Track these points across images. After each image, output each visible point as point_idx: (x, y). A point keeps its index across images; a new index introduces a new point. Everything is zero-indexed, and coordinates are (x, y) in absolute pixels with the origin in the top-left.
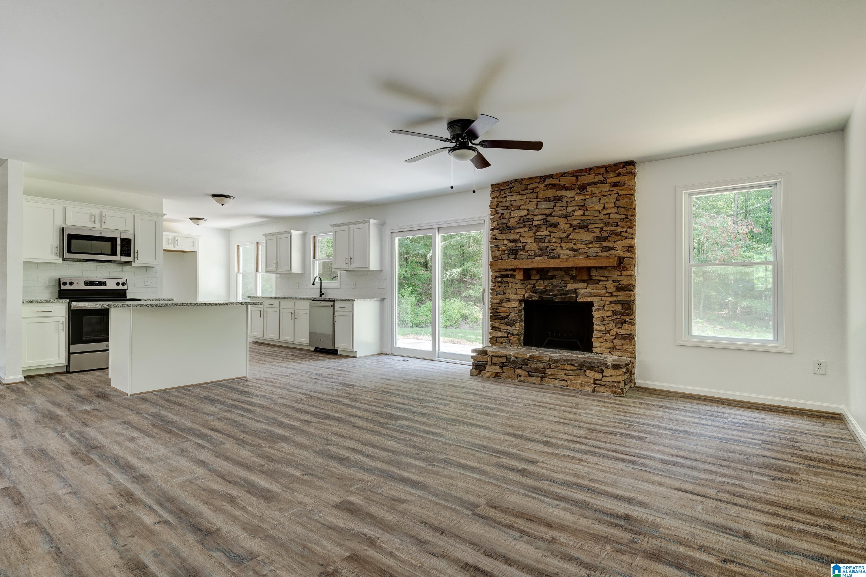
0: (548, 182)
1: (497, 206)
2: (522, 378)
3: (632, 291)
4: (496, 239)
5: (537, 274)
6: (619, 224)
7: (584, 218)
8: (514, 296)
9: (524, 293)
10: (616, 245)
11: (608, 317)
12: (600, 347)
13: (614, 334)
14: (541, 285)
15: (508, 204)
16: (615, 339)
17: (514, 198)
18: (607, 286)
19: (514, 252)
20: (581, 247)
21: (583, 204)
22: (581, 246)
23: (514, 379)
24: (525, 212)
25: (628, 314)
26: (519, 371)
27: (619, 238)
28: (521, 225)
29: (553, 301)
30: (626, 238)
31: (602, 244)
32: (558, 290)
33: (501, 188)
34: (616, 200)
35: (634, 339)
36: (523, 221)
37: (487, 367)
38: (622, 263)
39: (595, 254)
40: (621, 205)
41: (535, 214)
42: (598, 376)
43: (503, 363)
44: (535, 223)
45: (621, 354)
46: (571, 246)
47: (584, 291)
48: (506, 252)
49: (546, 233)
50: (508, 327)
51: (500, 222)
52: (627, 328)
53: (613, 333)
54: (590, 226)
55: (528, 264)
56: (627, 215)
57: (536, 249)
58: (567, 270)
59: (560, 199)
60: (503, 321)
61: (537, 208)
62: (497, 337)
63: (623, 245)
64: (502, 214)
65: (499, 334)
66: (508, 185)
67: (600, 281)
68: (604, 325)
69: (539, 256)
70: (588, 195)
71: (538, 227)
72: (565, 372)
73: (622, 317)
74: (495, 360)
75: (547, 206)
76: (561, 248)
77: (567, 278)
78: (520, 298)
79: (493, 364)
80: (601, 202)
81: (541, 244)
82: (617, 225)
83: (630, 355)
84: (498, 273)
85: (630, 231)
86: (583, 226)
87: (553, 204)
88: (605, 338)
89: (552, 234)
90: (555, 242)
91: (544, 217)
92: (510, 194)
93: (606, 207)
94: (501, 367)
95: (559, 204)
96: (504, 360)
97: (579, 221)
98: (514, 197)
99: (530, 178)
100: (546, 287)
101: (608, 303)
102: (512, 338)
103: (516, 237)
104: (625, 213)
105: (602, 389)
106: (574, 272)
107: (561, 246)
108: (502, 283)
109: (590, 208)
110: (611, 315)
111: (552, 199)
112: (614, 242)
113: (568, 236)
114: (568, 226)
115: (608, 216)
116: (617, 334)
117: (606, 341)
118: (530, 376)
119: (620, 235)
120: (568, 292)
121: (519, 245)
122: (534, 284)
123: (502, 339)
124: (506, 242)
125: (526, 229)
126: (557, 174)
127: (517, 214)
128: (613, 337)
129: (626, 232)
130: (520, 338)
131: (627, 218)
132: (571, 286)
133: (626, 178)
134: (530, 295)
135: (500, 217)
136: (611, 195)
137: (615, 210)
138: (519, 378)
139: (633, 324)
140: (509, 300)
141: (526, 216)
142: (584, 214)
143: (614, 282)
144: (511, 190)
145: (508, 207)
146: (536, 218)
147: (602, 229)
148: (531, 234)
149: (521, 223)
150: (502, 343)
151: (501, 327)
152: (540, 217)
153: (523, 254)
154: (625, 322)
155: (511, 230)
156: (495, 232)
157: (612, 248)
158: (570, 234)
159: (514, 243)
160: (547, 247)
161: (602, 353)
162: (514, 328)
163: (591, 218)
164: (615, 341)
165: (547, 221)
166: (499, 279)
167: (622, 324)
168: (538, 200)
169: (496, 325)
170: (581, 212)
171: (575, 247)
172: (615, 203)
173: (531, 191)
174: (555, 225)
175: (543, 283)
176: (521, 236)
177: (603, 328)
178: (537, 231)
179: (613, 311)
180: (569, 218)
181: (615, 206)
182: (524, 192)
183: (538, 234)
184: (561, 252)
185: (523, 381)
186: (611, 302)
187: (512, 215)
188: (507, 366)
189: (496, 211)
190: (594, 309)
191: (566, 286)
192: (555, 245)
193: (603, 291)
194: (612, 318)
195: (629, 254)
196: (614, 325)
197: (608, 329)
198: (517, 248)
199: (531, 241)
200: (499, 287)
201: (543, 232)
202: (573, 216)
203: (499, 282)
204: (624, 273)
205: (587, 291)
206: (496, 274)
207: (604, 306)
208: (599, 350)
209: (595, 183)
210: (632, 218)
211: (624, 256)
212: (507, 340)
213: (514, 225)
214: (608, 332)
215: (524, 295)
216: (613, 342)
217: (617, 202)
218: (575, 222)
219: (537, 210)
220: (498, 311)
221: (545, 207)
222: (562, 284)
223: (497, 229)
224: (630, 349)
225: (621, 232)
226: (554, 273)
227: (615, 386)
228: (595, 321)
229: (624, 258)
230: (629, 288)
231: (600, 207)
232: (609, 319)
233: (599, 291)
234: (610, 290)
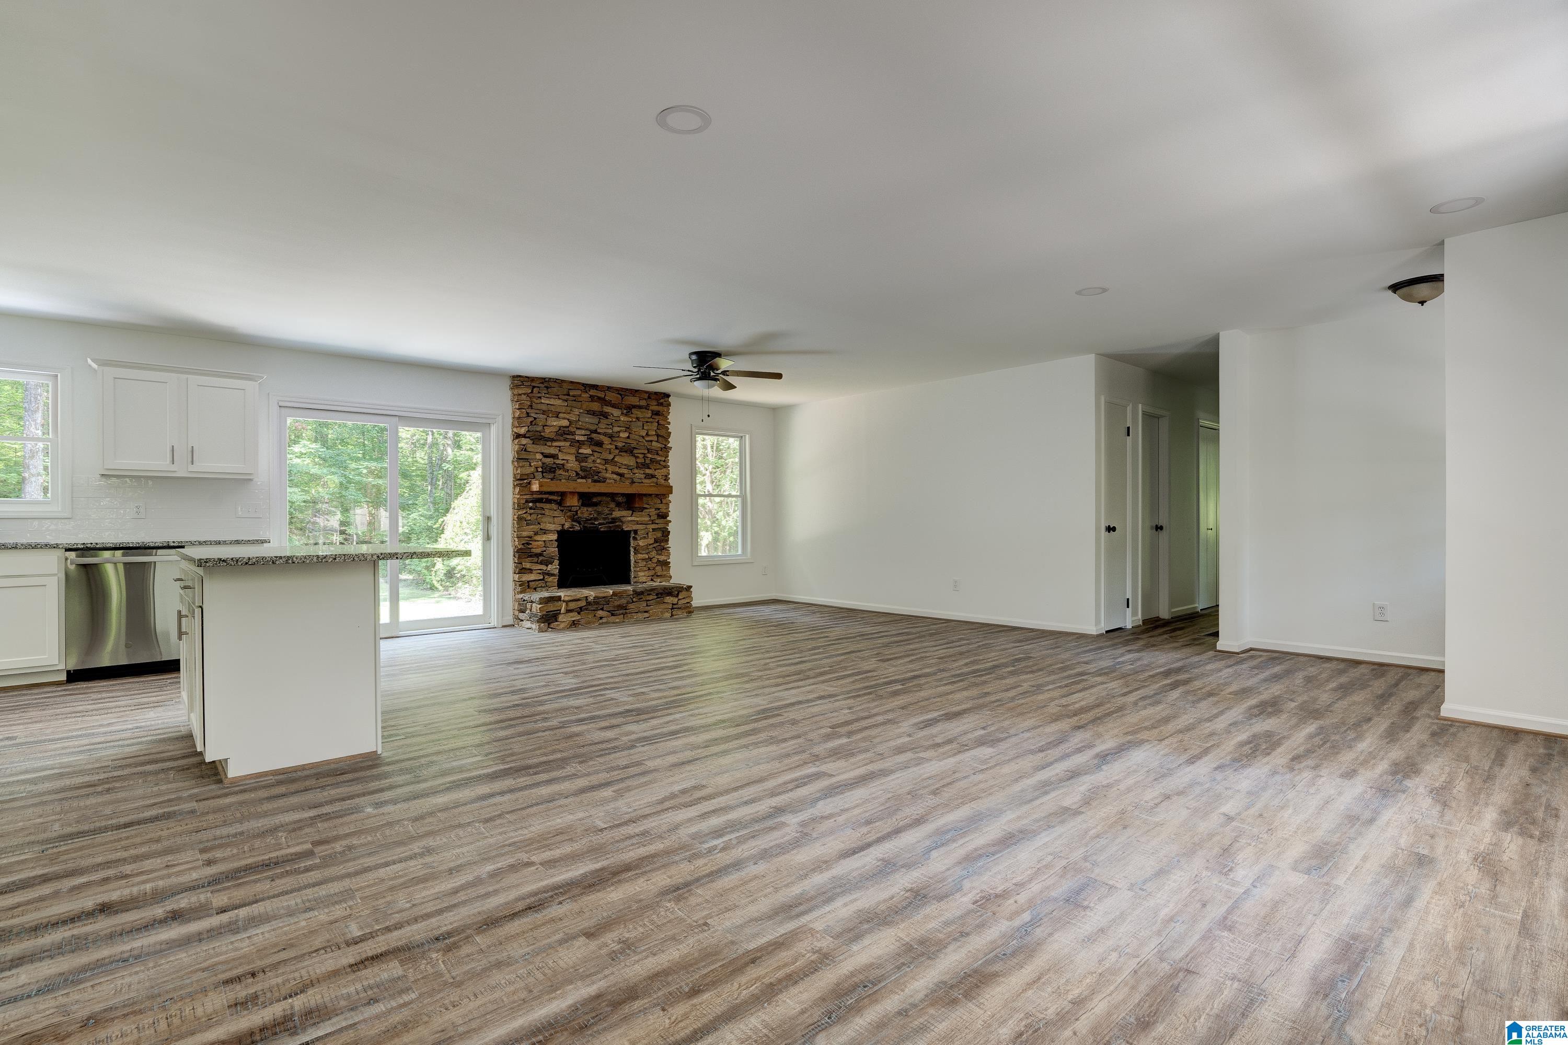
0: (593, 392)
2: (604, 620)
3: (667, 518)
4: (525, 450)
5: (579, 499)
6: (658, 452)
7: (628, 441)
8: (552, 527)
9: (562, 522)
10: (656, 473)
12: (644, 576)
14: (586, 513)
15: (544, 408)
16: (656, 566)
17: (552, 402)
18: (649, 514)
19: (550, 470)
21: (629, 426)
22: (625, 471)
23: (594, 623)
24: (566, 423)
26: (600, 613)
27: (659, 466)
28: (562, 438)
29: (597, 531)
30: (663, 467)
31: (645, 471)
32: (604, 519)
33: (534, 384)
36: (563, 433)
37: (561, 618)
38: (661, 492)
39: (640, 481)
41: (577, 426)
42: (675, 600)
43: (581, 608)
44: (577, 438)
45: (662, 579)
46: (617, 470)
47: (630, 519)
48: (540, 469)
49: (588, 451)
50: (544, 567)
51: (531, 428)
52: (666, 554)
53: (655, 560)
54: (635, 451)
56: (664, 445)
57: (578, 470)
58: (612, 496)
59: (605, 415)
60: (535, 559)
61: (579, 420)
62: (528, 582)
63: (662, 474)
64: (535, 418)
65: (532, 577)
66: (542, 383)
67: (644, 508)
68: (648, 553)
69: (582, 478)
70: (633, 418)
71: (580, 444)
73: (659, 545)
74: (572, 605)
75: (591, 420)
76: (606, 471)
77: (612, 505)
78: (559, 528)
79: (568, 611)
80: (644, 428)
81: (583, 464)
82: (657, 454)
84: (528, 497)
86: (628, 450)
87: (595, 420)
88: (648, 566)
89: (595, 454)
90: (600, 463)
91: (588, 433)
92: (548, 396)
93: (649, 433)
94: (579, 613)
95: (604, 421)
96: (583, 603)
97: (624, 444)
98: (552, 400)
99: (572, 382)
100: (590, 514)
101: (651, 530)
103: (552, 451)
104: (662, 443)
105: (679, 612)
106: (620, 499)
107: (606, 469)
108: (534, 509)
109: (635, 432)
110: (653, 542)
111: (597, 414)
112: (654, 470)
113: (613, 459)
114: (613, 447)
115: (650, 443)
116: (659, 561)
117: (649, 570)
118: (613, 615)
119: (658, 463)
120: (614, 520)
121: (558, 462)
123: (537, 583)
124: (539, 456)
125: (568, 444)
126: (603, 386)
127: (555, 423)
129: (664, 461)
131: (664, 447)
132: (617, 514)
133: (665, 409)
134: (571, 525)
135: (531, 422)
136: (652, 422)
137: (655, 438)
138: (601, 621)
140: (545, 532)
141: (568, 427)
142: (628, 437)
143: (654, 509)
146: (578, 432)
147: (644, 455)
148: (573, 450)
149: (562, 435)
151: (533, 568)
152: (583, 432)
153: (564, 473)
154: (661, 549)
155: (547, 441)
156: (524, 441)
157: (653, 476)
158: (616, 456)
159: (552, 459)
160: (591, 468)
162: (550, 566)
163: (635, 442)
165: (592, 439)
166: (531, 504)
168: (581, 411)
169: (528, 566)
170: (626, 435)
171: (620, 471)
172: (655, 431)
173: (573, 398)
174: (600, 444)
175: (587, 510)
176: (559, 451)
178: (579, 448)
179: (655, 539)
180: (614, 439)
181: (656, 434)
182: (564, 398)
183: (581, 451)
184: (608, 475)
185: (606, 623)
186: (654, 530)
187: (549, 423)
188: (586, 609)
189: (528, 413)
190: (631, 538)
191: (611, 514)
192: (601, 467)
193: (646, 519)
194: (655, 545)
195: (666, 483)
196: (655, 552)
198: (555, 466)
199: (572, 458)
200: (529, 515)
201: (586, 451)
202: (618, 437)
203: (531, 508)
204: (662, 501)
205: (633, 518)
206: (525, 497)
207: (648, 534)
208: (644, 579)
209: (640, 407)
210: (667, 448)
212: (542, 584)
213: (552, 436)
214: (650, 559)
215: (563, 525)
216: (654, 569)
217: (657, 430)
218: (620, 445)
219: (580, 423)
220: (530, 546)
221: (588, 419)
222: (607, 512)
223: (529, 437)
225: (659, 460)
226: (599, 499)
230: (664, 516)
231: (644, 433)
232: (652, 546)
233: (643, 519)
234: (652, 518)
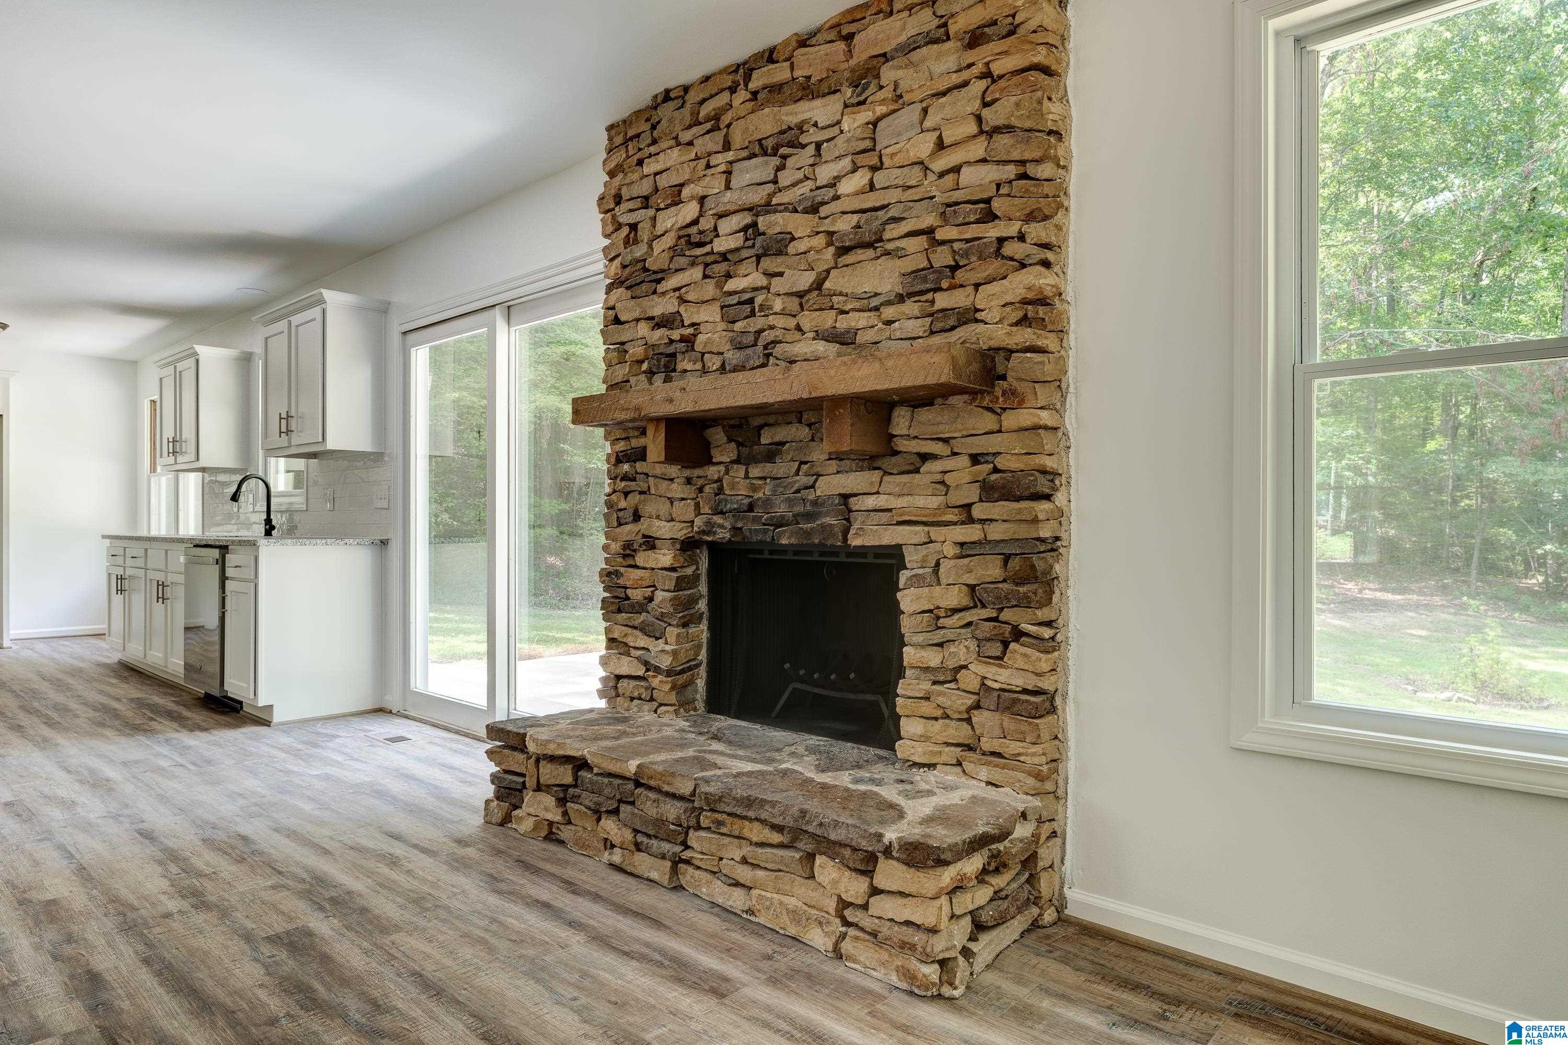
0: (757, 79)
1: (618, 199)
2: (616, 855)
3: (1048, 497)
4: (617, 321)
5: (730, 440)
6: (997, 205)
7: (871, 200)
8: (664, 528)
9: (690, 515)
10: (982, 298)
11: (955, 611)
12: (925, 738)
13: (974, 685)
14: (740, 483)
15: (645, 188)
16: (977, 706)
17: (663, 161)
18: (948, 478)
19: (664, 364)
20: (862, 323)
21: (867, 144)
22: (861, 320)
23: (595, 852)
24: (689, 211)
25: (1025, 603)
26: (609, 826)
27: (995, 267)
28: (683, 261)
29: (773, 545)
30: (1023, 266)
31: (933, 302)
32: (791, 503)
34: (986, 105)
35: (1053, 710)
36: (686, 243)
37: (528, 796)
38: (1003, 377)
40: (1000, 122)
41: (721, 209)
42: (855, 888)
43: (566, 787)
44: (720, 245)
45: (997, 775)
46: (827, 320)
47: (871, 502)
48: (645, 366)
49: (757, 279)
50: (648, 643)
51: (629, 255)
52: (1020, 663)
53: (969, 680)
54: (891, 232)
55: (671, 401)
56: (1023, 163)
57: (727, 346)
59: (795, 137)
60: (636, 619)
61: (728, 187)
62: (620, 677)
63: (1009, 298)
64: (634, 227)
65: (626, 666)
66: (647, 118)
67: (925, 457)
68: (941, 645)
69: (734, 370)
70: (883, 102)
71: (732, 258)
72: (747, 850)
73: (1005, 615)
74: (545, 773)
75: (758, 175)
76: (798, 335)
77: (818, 453)
78: (683, 533)
79: (539, 787)
80: (928, 124)
81: (739, 326)
82: (990, 217)
83: (1031, 781)
84: (622, 445)
85: (1036, 231)
86: (870, 236)
87: (773, 163)
88: (941, 700)
89: (775, 281)
90: (783, 313)
91: (747, 219)
92: (653, 149)
93: (947, 141)
94: (562, 802)
95: (793, 159)
96: (567, 776)
97: (855, 218)
98: (663, 157)
99: (707, 78)
100: (755, 489)
101: (950, 550)
102: (655, 682)
103: (671, 305)
104: (1016, 155)
105: (868, 952)
107: (798, 328)
108: (634, 480)
109: (893, 155)
110: (966, 601)
111: (769, 143)
112: (977, 286)
113: (818, 285)
114: (820, 241)
115: (950, 177)
116: (985, 687)
117: (947, 717)
118: (639, 847)
119: (998, 253)
120: (820, 508)
121: (679, 334)
122: (720, 480)
123: (633, 683)
124: (643, 329)
125: (696, 273)
126: (786, 42)
127: (671, 220)
128: (970, 700)
129: (1022, 238)
130: (691, 682)
131: (1024, 176)
132: (832, 483)
134: (708, 523)
135: (626, 240)
136: (964, 83)
137: (978, 149)
138: (607, 854)
139: (1050, 646)
140: (651, 543)
141: (695, 222)
142: (872, 187)
143: (975, 459)
144: (655, 133)
145: (646, 198)
146: (726, 226)
147: (929, 232)
148: (711, 289)
149: (682, 252)
150: (632, 699)
151: (630, 641)
152: (735, 221)
153: (692, 366)
154: (1018, 634)
155: (659, 281)
156: (616, 296)
157: (969, 316)
158: (828, 272)
159: (664, 331)
160: (759, 332)
161: (931, 766)
162: (660, 644)
163: (892, 196)
164: (978, 717)
165: (757, 234)
166: (625, 467)
167: (1006, 644)
168: (730, 155)
169: (617, 632)
170: (860, 179)
171: (843, 323)
172: (979, 119)
173: (708, 126)
174: (781, 245)
175: (747, 477)
176: (682, 301)
177: (933, 658)
178: (728, 276)
179: (972, 588)
180: (824, 210)
181: (981, 132)
182: (686, 136)
183: (731, 285)
184: (799, 348)
185: (618, 867)
186: (965, 549)
187: (660, 229)
188: (576, 799)
189: (615, 218)
190: (904, 576)
191: (814, 486)
192: (782, 322)
193: (932, 502)
194: (968, 616)
195: (1026, 336)
196: (973, 645)
197: (951, 664)
198: (672, 348)
199: (709, 315)
200: (626, 494)
201: (746, 279)
202: (837, 198)
203: (625, 478)
204: (1011, 420)
205: (883, 500)
206: (619, 447)
207: (938, 564)
208: (919, 752)
209: (908, 48)
210: (1045, 170)
211: (1011, 342)
212: (645, 688)
213: (665, 261)
214: (954, 675)
215: (692, 523)
216: (969, 721)
217: (986, 113)
218: (844, 225)
219: (729, 194)
221: (751, 177)
222: (803, 480)
223: (621, 284)
224: (1035, 757)
225: (1001, 241)
226: (780, 434)
227: (913, 947)
228: (907, 625)
229: (1012, 351)
230: (1029, 486)
231: (923, 147)
232: (955, 620)
233: (920, 501)
234: (958, 498)
